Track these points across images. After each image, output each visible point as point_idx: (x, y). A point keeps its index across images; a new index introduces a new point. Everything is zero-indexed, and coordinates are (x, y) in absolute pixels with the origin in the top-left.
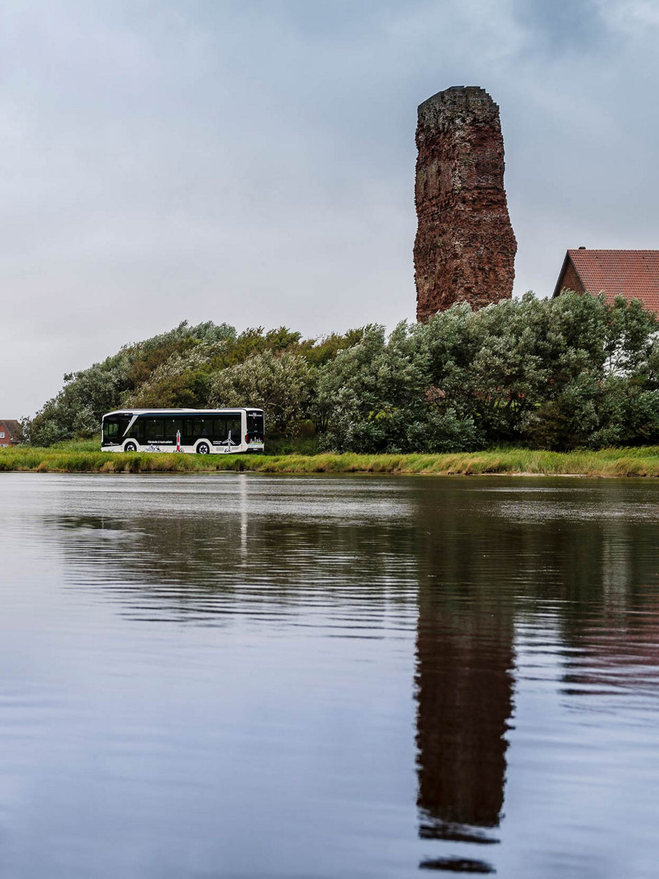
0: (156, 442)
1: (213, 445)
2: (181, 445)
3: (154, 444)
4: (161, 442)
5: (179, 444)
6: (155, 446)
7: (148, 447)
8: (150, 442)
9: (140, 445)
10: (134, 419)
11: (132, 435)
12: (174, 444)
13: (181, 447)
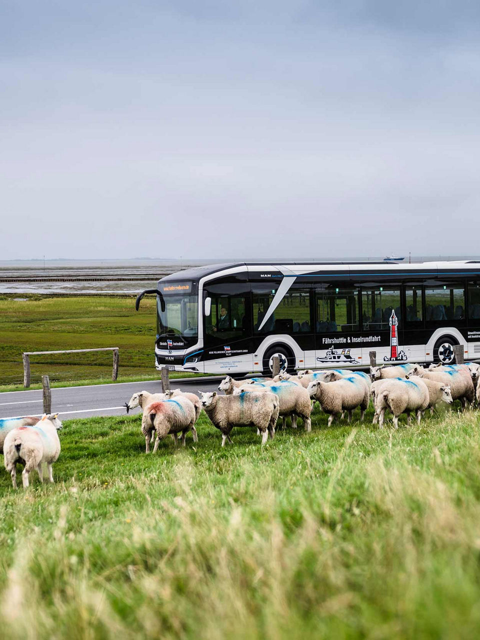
0: (342, 340)
1: (468, 340)
2: (401, 343)
3: (338, 346)
4: (355, 340)
5: (394, 341)
6: (339, 351)
7: (322, 353)
8: (327, 341)
9: (304, 348)
10: (286, 285)
11: (280, 325)
12: (385, 342)
13: (400, 348)
